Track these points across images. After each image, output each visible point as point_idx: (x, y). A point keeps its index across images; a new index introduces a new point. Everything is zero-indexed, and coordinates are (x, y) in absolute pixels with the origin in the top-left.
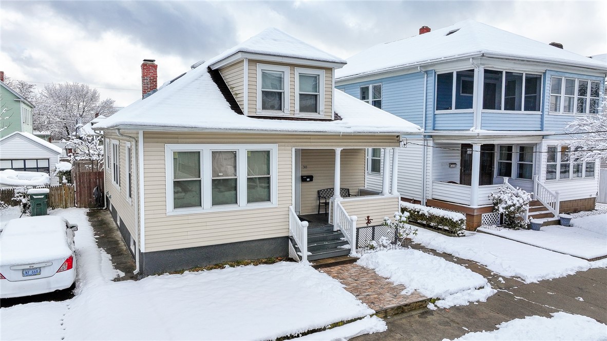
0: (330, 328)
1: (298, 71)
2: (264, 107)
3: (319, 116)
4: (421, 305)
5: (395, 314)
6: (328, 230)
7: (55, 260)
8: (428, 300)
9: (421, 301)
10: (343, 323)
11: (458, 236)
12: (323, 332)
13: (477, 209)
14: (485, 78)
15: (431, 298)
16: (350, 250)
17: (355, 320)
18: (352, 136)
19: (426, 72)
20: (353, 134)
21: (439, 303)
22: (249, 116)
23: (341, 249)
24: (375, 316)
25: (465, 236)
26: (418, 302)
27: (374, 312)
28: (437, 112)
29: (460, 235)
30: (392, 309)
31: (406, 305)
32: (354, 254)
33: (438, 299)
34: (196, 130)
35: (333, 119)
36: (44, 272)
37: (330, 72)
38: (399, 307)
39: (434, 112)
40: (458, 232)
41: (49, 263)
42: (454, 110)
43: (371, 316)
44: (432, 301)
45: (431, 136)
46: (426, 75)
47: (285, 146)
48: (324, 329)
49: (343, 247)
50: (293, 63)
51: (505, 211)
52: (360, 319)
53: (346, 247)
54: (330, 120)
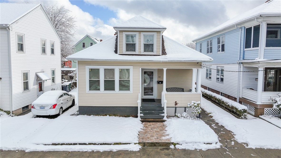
0: (113, 144)
1: (142, 34)
2: (127, 50)
3: (154, 53)
4: (166, 145)
5: (150, 146)
6: (159, 106)
7: (49, 105)
8: (171, 143)
9: (166, 143)
10: (120, 144)
11: (242, 118)
12: (110, 145)
13: (260, 105)
14: (267, 28)
15: (173, 143)
16: (164, 116)
17: (127, 144)
18: (167, 62)
19: (241, 28)
20: (168, 62)
21: (177, 146)
22: (119, 54)
23: (160, 115)
24: (137, 144)
25: (247, 119)
26: (165, 143)
27: (138, 142)
28: (245, 49)
29: (243, 118)
30: (148, 143)
31: (157, 143)
32: (165, 118)
33: (178, 144)
34: (94, 60)
35: (161, 54)
36: (46, 108)
37: (159, 33)
38: (152, 143)
39: (244, 49)
40: (242, 116)
41: (47, 105)
42: (252, 48)
43: (135, 144)
44: (173, 144)
45: (242, 63)
46: (241, 30)
47: (136, 67)
48: (111, 144)
49: (161, 114)
50: (140, 31)
51: (277, 107)
52: (129, 144)
53: (163, 115)
54: (160, 55)
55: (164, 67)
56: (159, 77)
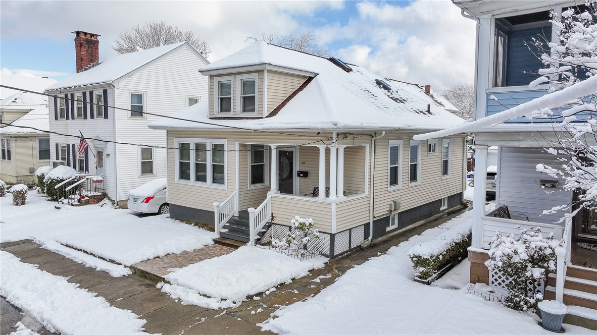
1: (239, 78)
3: (255, 114)
4: (155, 280)
5: (141, 276)
8: (162, 278)
9: (157, 276)
21: (165, 286)
22: (210, 118)
25: (427, 283)
27: (130, 265)
30: (139, 270)
31: (147, 273)
35: (264, 116)
37: (262, 73)
41: (140, 197)
43: (125, 267)
44: (165, 281)
47: (231, 141)
54: (262, 118)
55: (272, 142)
56: (303, 163)
